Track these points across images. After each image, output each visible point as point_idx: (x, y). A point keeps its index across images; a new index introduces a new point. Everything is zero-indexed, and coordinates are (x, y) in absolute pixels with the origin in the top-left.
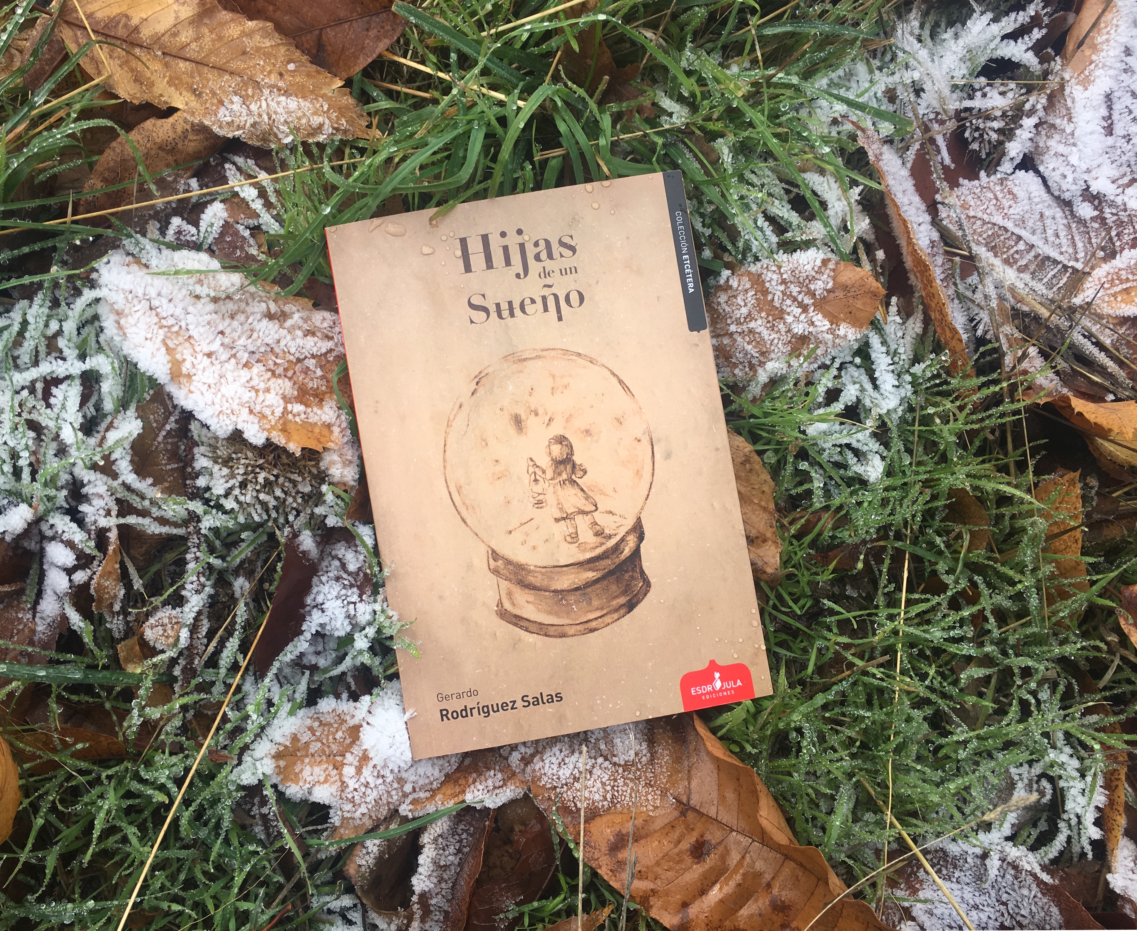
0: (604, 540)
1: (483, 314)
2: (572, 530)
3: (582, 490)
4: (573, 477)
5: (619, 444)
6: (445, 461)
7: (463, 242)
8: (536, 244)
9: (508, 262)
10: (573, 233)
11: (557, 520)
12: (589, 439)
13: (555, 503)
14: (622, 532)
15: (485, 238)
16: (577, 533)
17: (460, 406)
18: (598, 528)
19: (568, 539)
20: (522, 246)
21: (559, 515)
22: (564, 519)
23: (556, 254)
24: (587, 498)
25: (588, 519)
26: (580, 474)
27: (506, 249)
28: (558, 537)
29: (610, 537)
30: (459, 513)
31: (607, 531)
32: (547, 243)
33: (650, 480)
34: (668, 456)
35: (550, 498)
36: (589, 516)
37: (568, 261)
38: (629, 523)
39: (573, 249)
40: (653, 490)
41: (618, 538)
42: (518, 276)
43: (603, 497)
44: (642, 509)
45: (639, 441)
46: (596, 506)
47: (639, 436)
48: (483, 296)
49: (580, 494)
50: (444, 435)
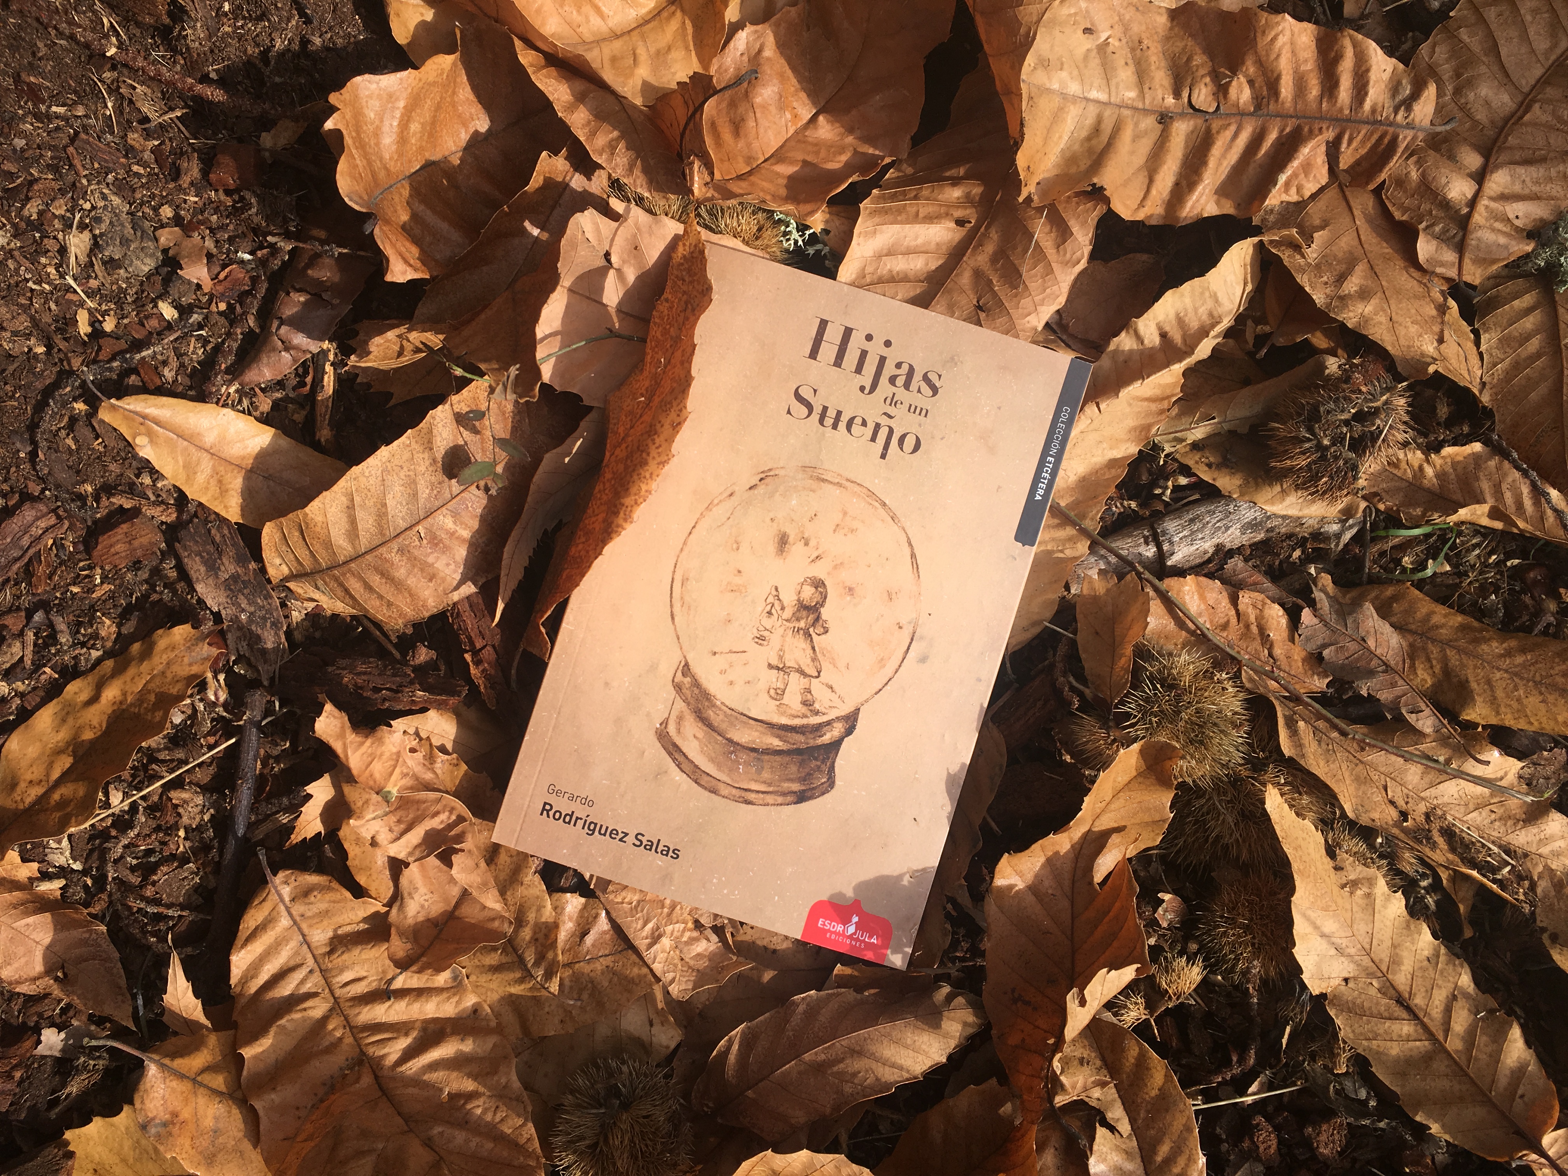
0: (809, 714)
1: (805, 411)
2: (780, 685)
3: (813, 648)
4: (811, 630)
5: (878, 620)
6: (685, 543)
7: (823, 324)
8: (899, 365)
9: (859, 370)
10: (943, 373)
11: (770, 666)
12: (848, 598)
13: (778, 647)
14: (832, 715)
15: (848, 332)
16: (784, 691)
17: (731, 495)
18: (809, 697)
19: (772, 692)
20: (883, 360)
21: (775, 662)
22: (778, 669)
23: (914, 386)
24: (814, 660)
25: (804, 682)
26: (820, 630)
27: (864, 354)
29: (817, 713)
30: (672, 606)
31: (817, 706)
32: (911, 370)
33: (890, 675)
34: (923, 660)
35: (775, 640)
36: (807, 680)
37: (923, 400)
38: (845, 709)
39: (935, 390)
40: (888, 687)
41: (825, 719)
42: (862, 389)
44: (867, 701)
45: (900, 628)
46: (819, 672)
47: (903, 622)
48: (815, 391)
49: (809, 651)
50: (698, 516)
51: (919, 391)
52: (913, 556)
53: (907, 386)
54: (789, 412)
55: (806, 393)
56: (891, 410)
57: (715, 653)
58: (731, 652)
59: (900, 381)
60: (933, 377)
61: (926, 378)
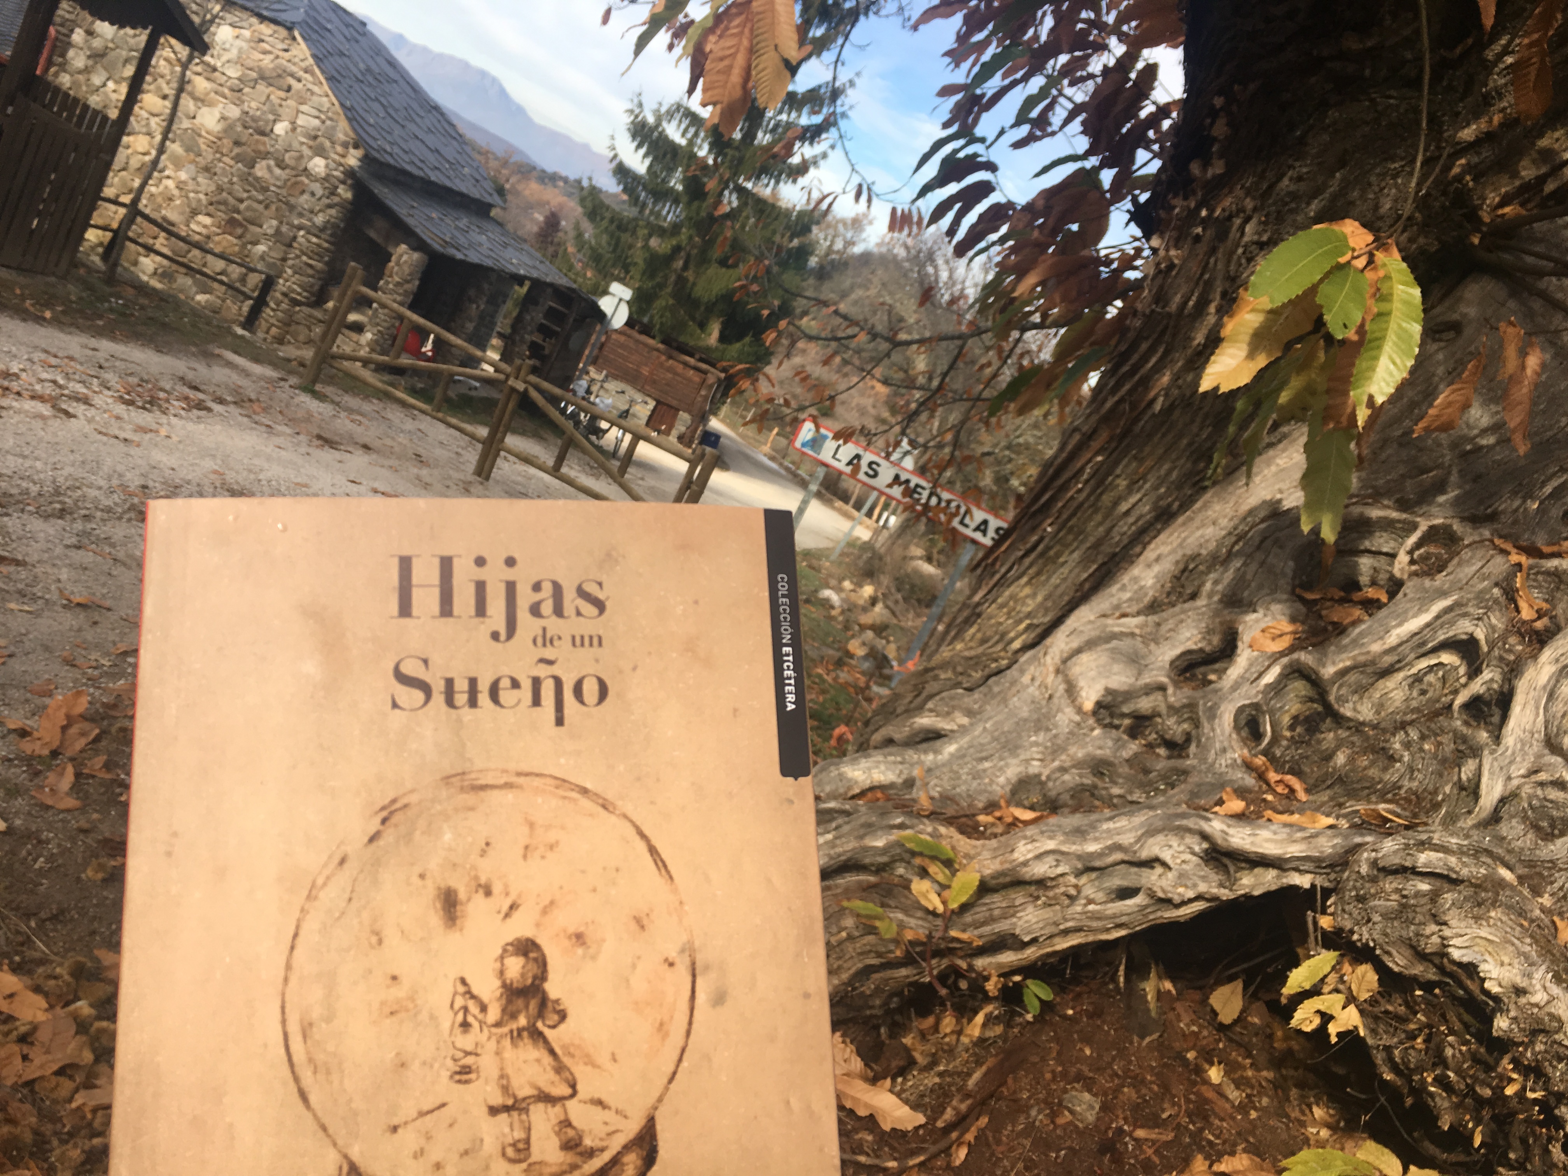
0: (578, 1160)
1: (419, 696)
2: (519, 1134)
3: (552, 1052)
4: (539, 1024)
5: (634, 966)
6: (288, 967)
7: (405, 564)
8: (537, 587)
9: (481, 610)
10: (604, 578)
11: (494, 1111)
12: (580, 951)
13: (496, 1073)
14: (616, 1145)
15: (446, 564)
16: (527, 1141)
17: (342, 861)
18: (571, 1133)
19: (510, 1152)
20: (511, 588)
21: (498, 1099)
22: (507, 1109)
23: (569, 608)
24: (560, 1068)
25: (555, 1113)
26: (554, 1018)
27: (481, 587)
28: (490, 1146)
29: (591, 1153)
30: (296, 1079)
31: (588, 1142)
32: (557, 589)
33: (681, 1043)
34: (719, 999)
35: (487, 1064)
36: (558, 1109)
37: (589, 625)
38: (632, 1128)
39: (600, 606)
40: (685, 1064)
41: (606, 1156)
42: (495, 636)
43: (589, 1068)
44: (660, 1100)
45: (671, 965)
46: (573, 1086)
47: (673, 955)
48: (426, 662)
49: (547, 1060)
50: (297, 914)
51: (579, 613)
52: (653, 851)
53: (558, 611)
54: (395, 705)
55: (411, 668)
56: (549, 653)
57: (395, 1129)
58: (422, 1114)
59: (547, 608)
60: (591, 588)
61: (582, 593)
